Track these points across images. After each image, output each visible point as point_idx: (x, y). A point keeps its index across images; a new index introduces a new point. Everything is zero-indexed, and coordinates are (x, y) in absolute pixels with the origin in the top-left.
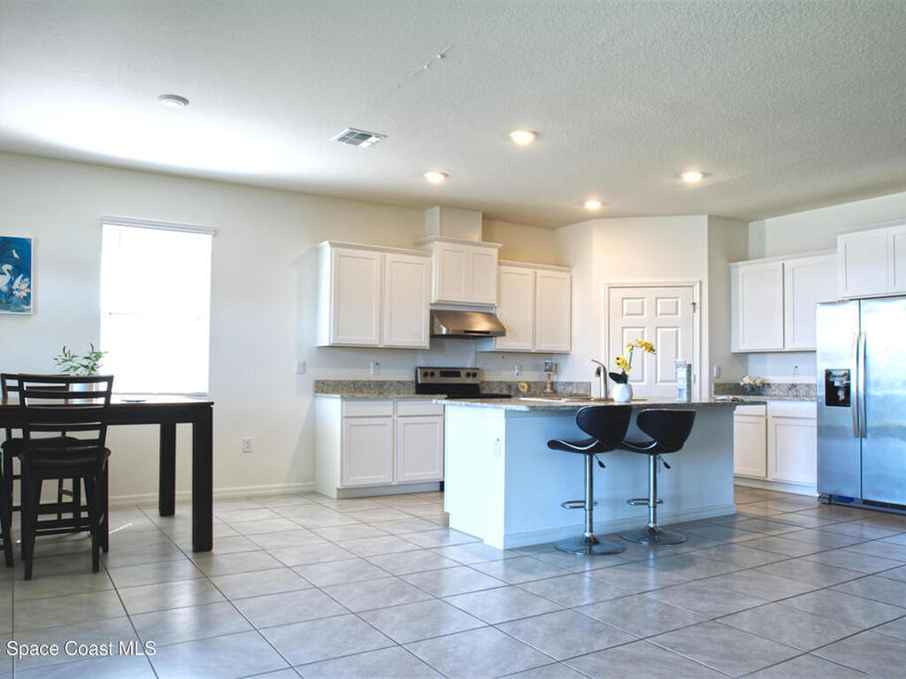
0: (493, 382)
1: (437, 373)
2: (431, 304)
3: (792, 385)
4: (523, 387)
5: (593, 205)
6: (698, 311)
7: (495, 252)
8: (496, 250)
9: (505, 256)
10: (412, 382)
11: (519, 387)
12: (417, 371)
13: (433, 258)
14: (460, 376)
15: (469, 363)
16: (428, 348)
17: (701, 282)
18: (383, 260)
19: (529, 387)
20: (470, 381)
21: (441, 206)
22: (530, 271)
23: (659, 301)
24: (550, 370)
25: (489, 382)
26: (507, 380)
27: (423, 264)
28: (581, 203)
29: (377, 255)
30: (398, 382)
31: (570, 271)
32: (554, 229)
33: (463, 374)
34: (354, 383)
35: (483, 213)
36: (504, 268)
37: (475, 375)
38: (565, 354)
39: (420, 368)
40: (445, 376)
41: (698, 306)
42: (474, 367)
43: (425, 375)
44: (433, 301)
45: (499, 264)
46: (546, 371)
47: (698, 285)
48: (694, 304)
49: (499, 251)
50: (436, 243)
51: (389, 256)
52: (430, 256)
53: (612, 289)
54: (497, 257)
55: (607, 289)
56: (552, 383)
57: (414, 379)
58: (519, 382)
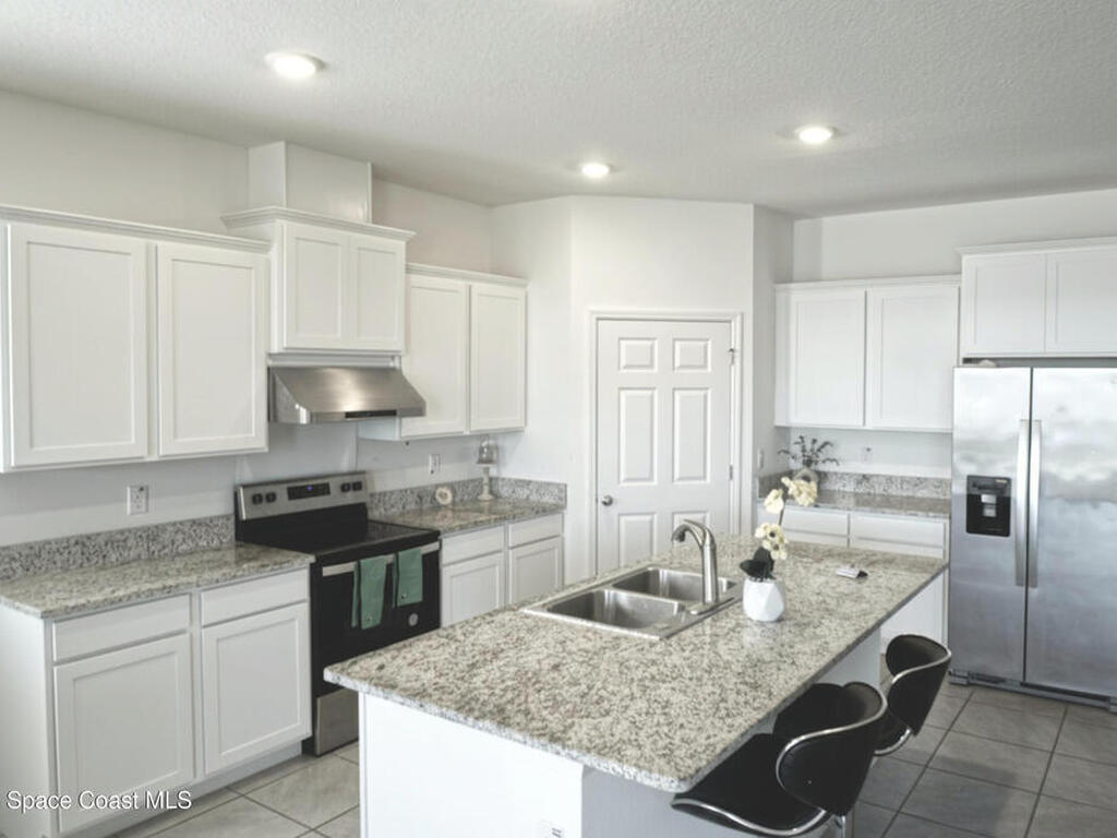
0: (392, 493)
1: (282, 492)
2: (270, 355)
3: (864, 476)
4: (444, 496)
5: (595, 170)
6: (737, 361)
7: (400, 246)
8: (402, 244)
9: (416, 255)
10: (227, 517)
11: (437, 497)
12: (236, 495)
13: (273, 254)
14: (329, 493)
15: (345, 462)
16: (266, 450)
17: (742, 315)
18: (152, 258)
19: (454, 493)
20: (350, 498)
21: (288, 143)
22: (461, 284)
23: (678, 345)
24: (489, 461)
25: (384, 494)
26: (415, 485)
27: (251, 268)
28: (574, 165)
29: (136, 244)
30: (194, 522)
31: (524, 286)
32: (491, 205)
33: (334, 485)
34: (82, 542)
35: (374, 167)
36: (415, 279)
37: (357, 486)
38: (515, 432)
39: (245, 486)
40: (300, 497)
41: (737, 354)
42: (353, 469)
43: (256, 499)
44: (275, 349)
45: (408, 270)
46: (481, 461)
47: (738, 319)
48: (732, 350)
49: (408, 243)
50: (279, 222)
51: (167, 248)
52: (265, 249)
53: (600, 322)
54: (404, 256)
55: (594, 321)
56: (491, 479)
57: (231, 510)
58: (437, 486)
